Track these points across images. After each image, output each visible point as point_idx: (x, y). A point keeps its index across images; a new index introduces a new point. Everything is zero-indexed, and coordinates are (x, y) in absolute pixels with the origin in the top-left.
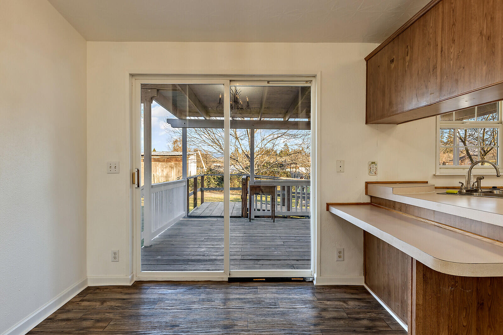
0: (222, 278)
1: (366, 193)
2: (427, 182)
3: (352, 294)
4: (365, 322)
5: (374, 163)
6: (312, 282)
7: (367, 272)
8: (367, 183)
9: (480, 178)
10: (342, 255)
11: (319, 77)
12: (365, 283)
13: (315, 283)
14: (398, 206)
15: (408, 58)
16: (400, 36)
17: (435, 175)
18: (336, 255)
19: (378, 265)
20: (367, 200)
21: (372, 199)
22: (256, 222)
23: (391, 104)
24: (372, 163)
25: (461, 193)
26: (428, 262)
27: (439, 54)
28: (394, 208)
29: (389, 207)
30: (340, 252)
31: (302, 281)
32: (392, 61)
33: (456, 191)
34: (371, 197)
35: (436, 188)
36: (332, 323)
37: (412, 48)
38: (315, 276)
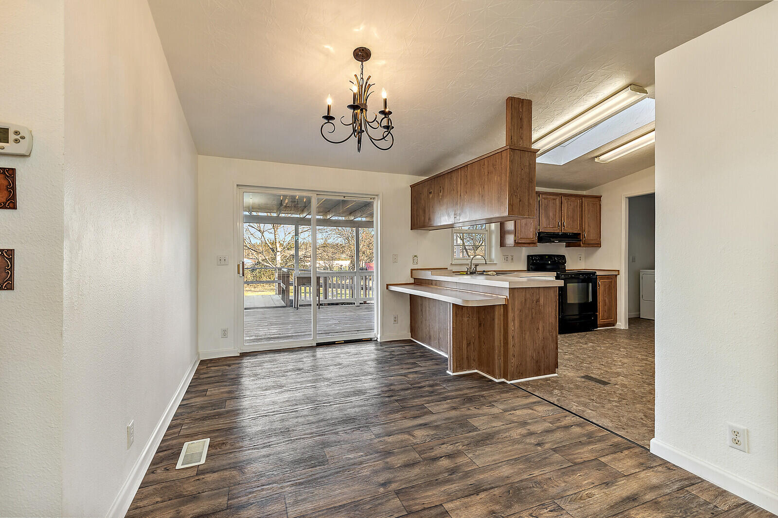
0: (312, 344)
1: (411, 277)
2: (447, 269)
3: (404, 344)
4: (419, 354)
6: (376, 340)
7: (413, 330)
8: (412, 270)
9: (476, 265)
11: (381, 195)
12: (411, 337)
13: (379, 340)
14: (434, 283)
15: (441, 194)
16: (436, 179)
17: (451, 264)
18: (392, 319)
19: (421, 322)
20: (412, 281)
22: (301, 309)
23: (429, 219)
24: (415, 256)
25: (467, 274)
26: (459, 302)
27: (459, 196)
28: (432, 284)
29: (429, 284)
30: (395, 318)
31: (369, 340)
32: (431, 193)
33: (465, 273)
34: (415, 279)
35: (453, 272)
36: (400, 356)
37: (443, 189)
38: (379, 336)
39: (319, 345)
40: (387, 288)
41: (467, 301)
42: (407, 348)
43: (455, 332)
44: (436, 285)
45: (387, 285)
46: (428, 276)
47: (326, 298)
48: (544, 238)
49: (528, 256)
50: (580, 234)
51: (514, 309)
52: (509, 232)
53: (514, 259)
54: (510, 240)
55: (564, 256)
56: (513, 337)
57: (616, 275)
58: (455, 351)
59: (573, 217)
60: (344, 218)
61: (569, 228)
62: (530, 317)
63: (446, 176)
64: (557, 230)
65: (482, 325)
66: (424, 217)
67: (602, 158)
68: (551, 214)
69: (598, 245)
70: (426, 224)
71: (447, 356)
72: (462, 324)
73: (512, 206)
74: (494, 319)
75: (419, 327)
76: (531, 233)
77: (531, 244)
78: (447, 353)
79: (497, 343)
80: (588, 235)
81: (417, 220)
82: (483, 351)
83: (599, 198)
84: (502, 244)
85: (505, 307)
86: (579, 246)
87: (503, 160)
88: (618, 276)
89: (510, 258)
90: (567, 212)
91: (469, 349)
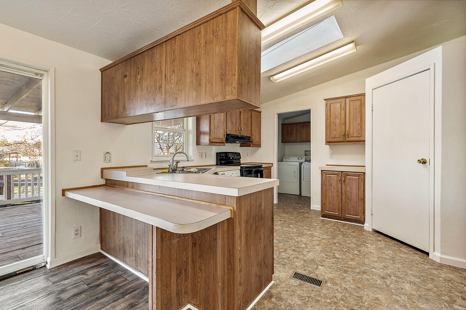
1: (102, 177)
2: (147, 166)
3: (90, 263)
5: (108, 153)
6: (45, 266)
7: (103, 240)
8: (102, 169)
9: (178, 162)
10: (79, 232)
12: (102, 249)
13: (48, 266)
14: (130, 185)
15: (139, 77)
16: (133, 59)
17: (152, 161)
18: (72, 234)
19: (113, 232)
20: (103, 182)
21: (107, 181)
23: (124, 108)
24: (107, 153)
25: (169, 172)
28: (127, 186)
29: (123, 186)
30: (77, 231)
31: (33, 269)
32: (125, 76)
33: (167, 171)
34: (106, 179)
35: (154, 169)
37: (142, 70)
38: (49, 260)
40: (63, 195)
44: (133, 188)
45: (64, 191)
46: (122, 176)
48: (230, 138)
49: (217, 153)
50: (250, 137)
51: (241, 223)
52: (205, 133)
53: (207, 156)
54: (205, 139)
55: (239, 153)
56: (240, 260)
57: (271, 167)
59: (247, 125)
61: (245, 133)
62: (254, 227)
63: (146, 53)
64: (237, 133)
65: (198, 245)
66: (118, 106)
67: (275, 77)
68: (234, 121)
69: (259, 146)
70: (120, 114)
72: (170, 249)
73: (241, 86)
74: (216, 239)
75: (110, 238)
76: (221, 135)
77: (221, 143)
78: (147, 276)
80: (255, 139)
81: (108, 109)
82: (199, 280)
83: (260, 112)
84: (198, 143)
85: (230, 221)
86: (250, 146)
88: (272, 167)
89: (204, 155)
90: (244, 121)
91: (179, 281)
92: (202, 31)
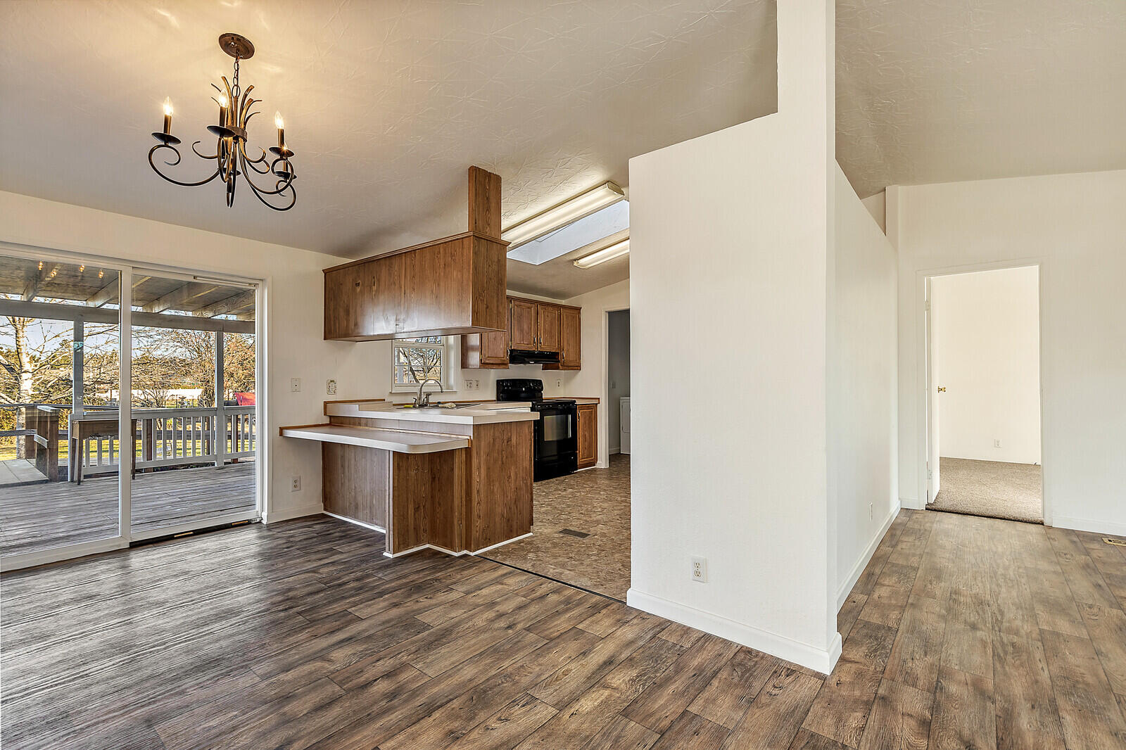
0: (120, 545)
1: (325, 414)
2: (384, 400)
3: (314, 521)
4: (337, 534)
5: (333, 381)
6: (260, 522)
7: (328, 498)
8: (326, 403)
9: (428, 395)
10: (298, 484)
12: (325, 509)
13: (265, 522)
14: (363, 422)
15: (375, 288)
16: (366, 265)
17: (391, 393)
18: (291, 484)
19: (342, 484)
20: (327, 421)
21: (332, 419)
23: (356, 324)
24: (331, 381)
25: (414, 407)
26: (404, 449)
27: (403, 294)
28: (360, 424)
29: (354, 424)
30: (295, 482)
31: (247, 524)
32: (358, 285)
33: (412, 406)
34: (330, 417)
35: (394, 405)
36: (304, 543)
37: (379, 280)
38: (265, 515)
39: (135, 545)
40: (281, 434)
41: (415, 447)
42: (317, 527)
43: (396, 494)
44: (367, 426)
45: (281, 429)
46: (355, 411)
47: (149, 458)
48: (518, 357)
49: (498, 382)
50: (558, 353)
51: (480, 454)
52: (473, 349)
53: (480, 383)
54: (474, 359)
55: (541, 381)
56: (478, 491)
57: (596, 404)
58: (396, 521)
59: (551, 332)
60: (190, 314)
61: (546, 346)
62: (500, 462)
63: (382, 262)
64: (532, 348)
65: (437, 479)
66: (348, 321)
67: (581, 261)
68: (525, 327)
69: (577, 367)
70: (350, 332)
71: (384, 531)
72: (407, 480)
73: (477, 314)
74: (452, 469)
75: (338, 492)
76: (501, 351)
77: (502, 364)
78: (384, 527)
79: (457, 502)
80: (567, 355)
81: (335, 324)
82: (438, 516)
83: (579, 309)
84: (464, 365)
85: (468, 451)
86: (558, 368)
87: (465, 250)
88: (598, 405)
89: (474, 384)
90: (544, 326)
91: (417, 515)
92: (442, 250)
